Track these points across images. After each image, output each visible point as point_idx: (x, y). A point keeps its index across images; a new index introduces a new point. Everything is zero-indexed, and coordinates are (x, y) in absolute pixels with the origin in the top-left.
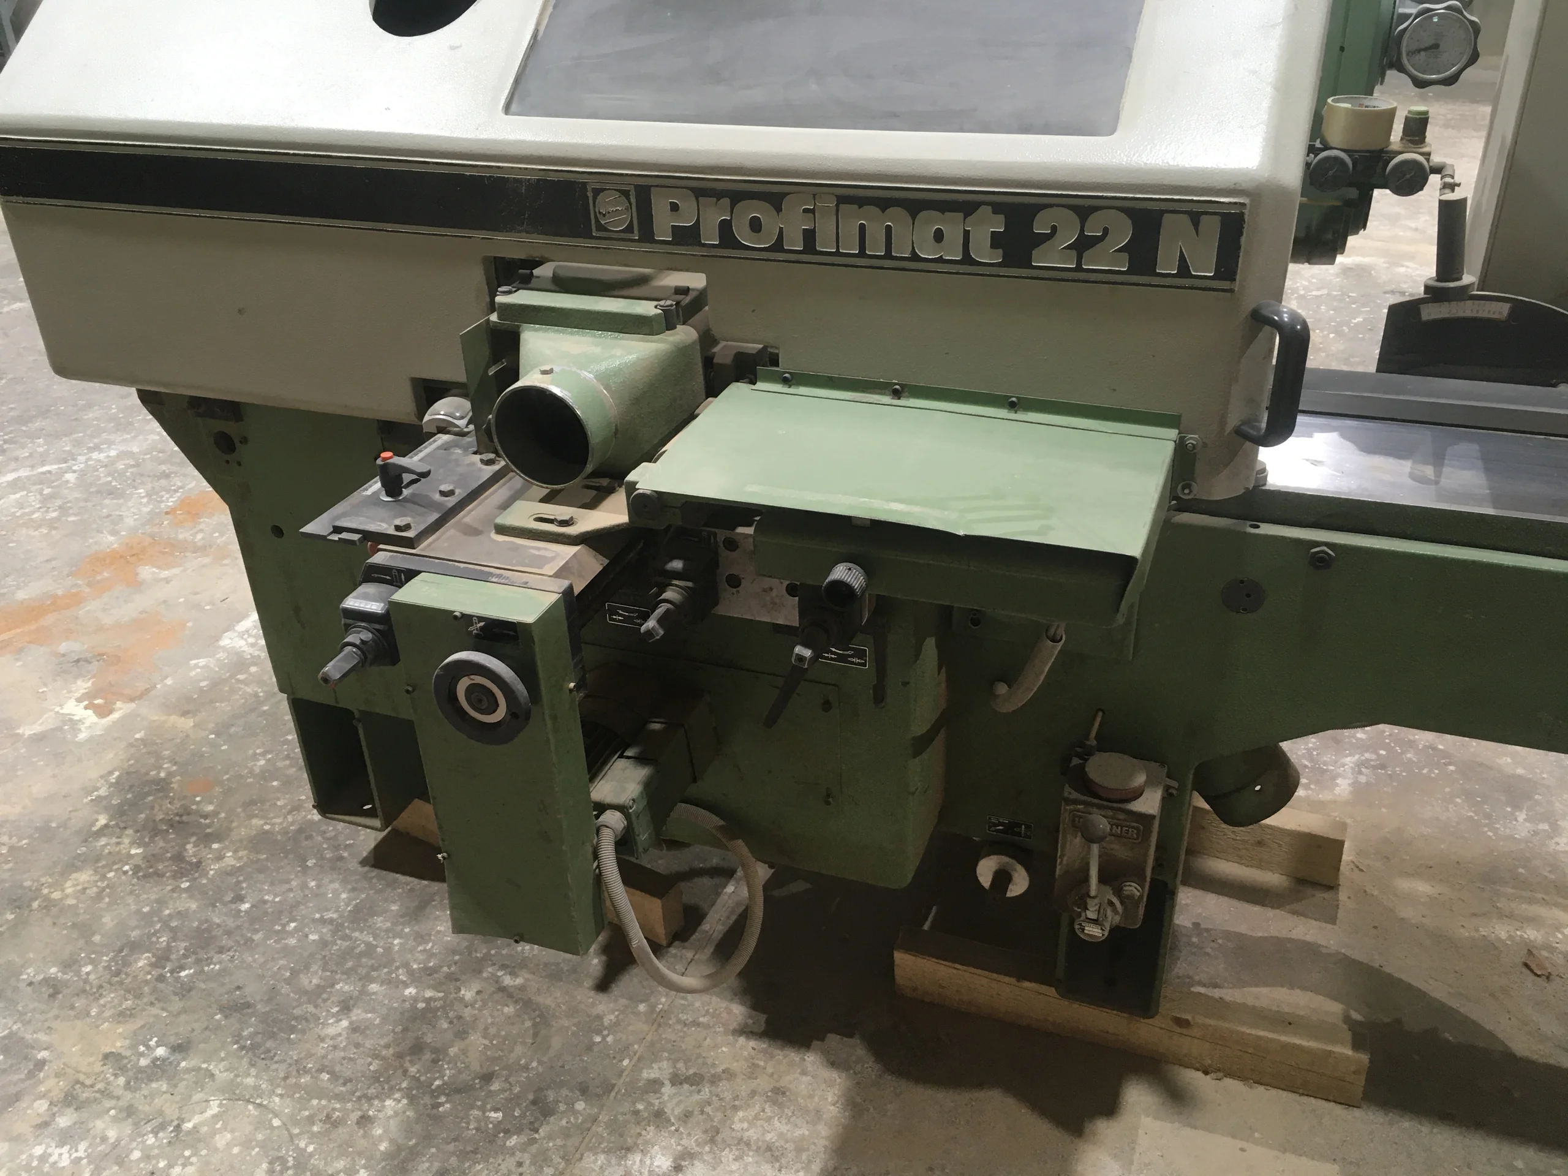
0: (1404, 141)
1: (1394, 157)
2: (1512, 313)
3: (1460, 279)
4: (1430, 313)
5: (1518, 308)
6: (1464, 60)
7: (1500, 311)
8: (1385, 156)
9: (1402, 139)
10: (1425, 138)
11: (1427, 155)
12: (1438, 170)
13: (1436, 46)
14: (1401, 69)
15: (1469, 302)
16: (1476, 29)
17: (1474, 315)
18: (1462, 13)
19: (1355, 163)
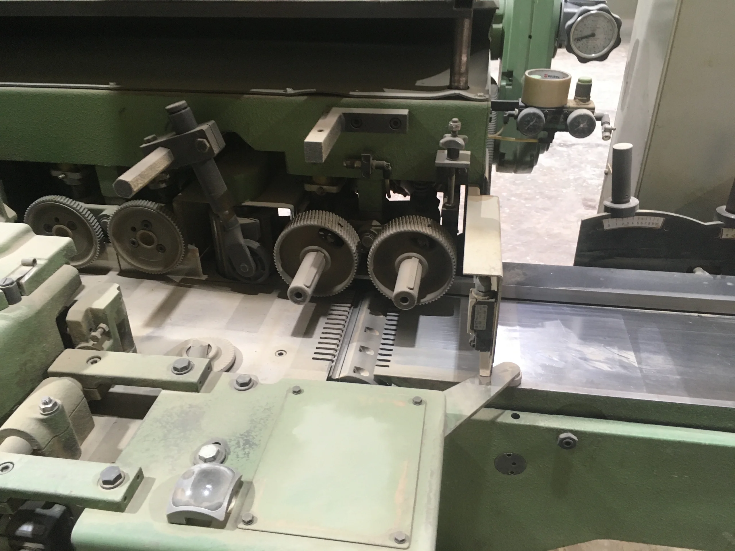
0: (577, 100)
1: (571, 112)
2: (665, 224)
3: (628, 201)
4: (610, 224)
5: (669, 220)
6: (612, 43)
7: (657, 223)
8: (566, 111)
9: (575, 99)
10: (590, 97)
11: (593, 110)
12: (599, 118)
13: (593, 35)
14: (570, 50)
15: (636, 218)
16: (619, 23)
17: (639, 225)
18: (609, 13)
19: (546, 115)
